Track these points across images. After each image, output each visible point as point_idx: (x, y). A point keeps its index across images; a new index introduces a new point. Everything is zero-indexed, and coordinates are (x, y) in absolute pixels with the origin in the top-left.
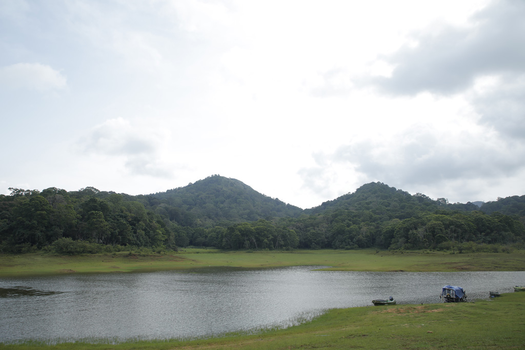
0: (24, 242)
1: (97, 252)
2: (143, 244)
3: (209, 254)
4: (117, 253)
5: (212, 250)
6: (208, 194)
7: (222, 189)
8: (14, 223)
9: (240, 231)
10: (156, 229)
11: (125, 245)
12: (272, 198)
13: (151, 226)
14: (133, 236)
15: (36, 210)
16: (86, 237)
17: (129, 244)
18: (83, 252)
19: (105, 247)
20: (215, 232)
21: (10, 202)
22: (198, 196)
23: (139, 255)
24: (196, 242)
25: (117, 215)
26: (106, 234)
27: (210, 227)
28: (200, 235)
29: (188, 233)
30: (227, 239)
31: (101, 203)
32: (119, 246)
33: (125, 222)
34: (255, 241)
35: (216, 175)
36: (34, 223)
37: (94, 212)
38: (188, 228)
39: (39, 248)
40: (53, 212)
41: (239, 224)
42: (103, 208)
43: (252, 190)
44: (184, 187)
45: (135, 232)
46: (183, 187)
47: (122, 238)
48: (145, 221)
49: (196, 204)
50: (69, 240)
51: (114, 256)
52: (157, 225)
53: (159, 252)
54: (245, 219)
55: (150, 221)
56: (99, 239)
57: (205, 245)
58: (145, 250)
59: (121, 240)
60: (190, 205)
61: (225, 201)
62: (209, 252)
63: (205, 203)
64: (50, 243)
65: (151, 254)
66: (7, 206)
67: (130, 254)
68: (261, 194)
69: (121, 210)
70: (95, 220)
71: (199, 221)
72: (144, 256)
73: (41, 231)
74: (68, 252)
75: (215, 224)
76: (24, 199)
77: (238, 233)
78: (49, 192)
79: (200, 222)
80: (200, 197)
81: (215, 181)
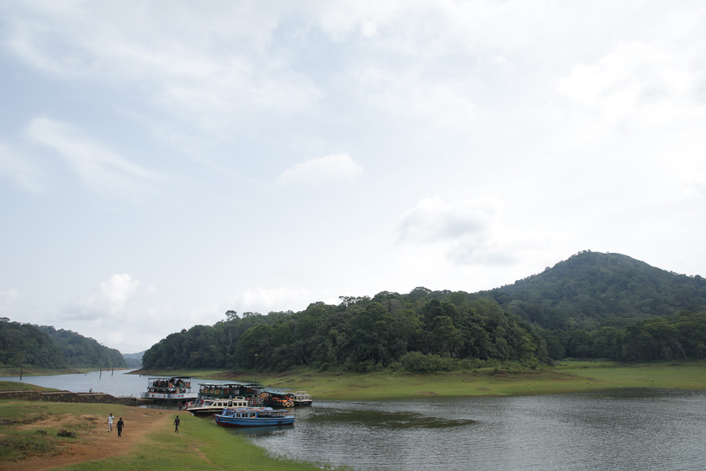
0: (367, 359)
1: (453, 369)
2: (508, 356)
3: (604, 370)
4: (478, 370)
5: (605, 363)
6: (578, 280)
7: (598, 270)
8: (354, 336)
9: (651, 331)
10: (521, 334)
11: (486, 359)
12: (688, 275)
13: (513, 332)
14: (492, 346)
15: (375, 320)
16: (435, 350)
17: (491, 357)
18: (436, 369)
19: (460, 362)
20: (604, 335)
21: (344, 313)
22: (563, 285)
23: (508, 372)
24: (577, 351)
25: (468, 320)
26: (459, 346)
27: (594, 329)
28: (581, 341)
29: (561, 339)
30: (628, 345)
31: (445, 305)
32: (479, 361)
33: (480, 328)
34: (680, 346)
35: (585, 251)
36: (375, 336)
37: (440, 317)
38: (559, 332)
39: (385, 366)
40: (393, 321)
41: (645, 321)
42: (449, 311)
43: (650, 266)
44: (539, 275)
45: (494, 341)
46: (537, 274)
47: (480, 349)
48: (503, 325)
49: (562, 297)
50: (418, 354)
51: (475, 374)
52: (521, 330)
53: (533, 368)
54: (647, 312)
55: (510, 325)
56: (451, 352)
57: (591, 356)
58: (514, 365)
59: (478, 353)
60: (553, 299)
61: (606, 288)
62: (604, 367)
63: (575, 294)
64: (396, 359)
65: (524, 371)
66: (342, 318)
67: (496, 371)
68: (666, 272)
69: (469, 312)
70: (443, 327)
71: (572, 321)
72: (515, 373)
73: (384, 345)
74: (419, 370)
75: (599, 323)
76: (356, 308)
77: (648, 335)
78: (381, 297)
79: (575, 322)
80: (566, 285)
81: (585, 261)
